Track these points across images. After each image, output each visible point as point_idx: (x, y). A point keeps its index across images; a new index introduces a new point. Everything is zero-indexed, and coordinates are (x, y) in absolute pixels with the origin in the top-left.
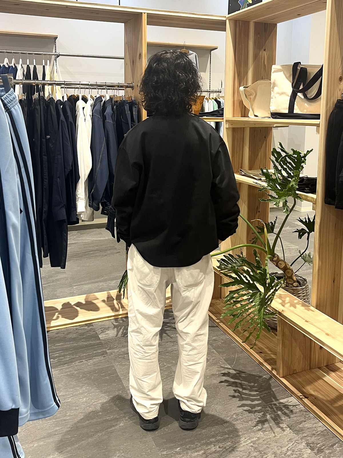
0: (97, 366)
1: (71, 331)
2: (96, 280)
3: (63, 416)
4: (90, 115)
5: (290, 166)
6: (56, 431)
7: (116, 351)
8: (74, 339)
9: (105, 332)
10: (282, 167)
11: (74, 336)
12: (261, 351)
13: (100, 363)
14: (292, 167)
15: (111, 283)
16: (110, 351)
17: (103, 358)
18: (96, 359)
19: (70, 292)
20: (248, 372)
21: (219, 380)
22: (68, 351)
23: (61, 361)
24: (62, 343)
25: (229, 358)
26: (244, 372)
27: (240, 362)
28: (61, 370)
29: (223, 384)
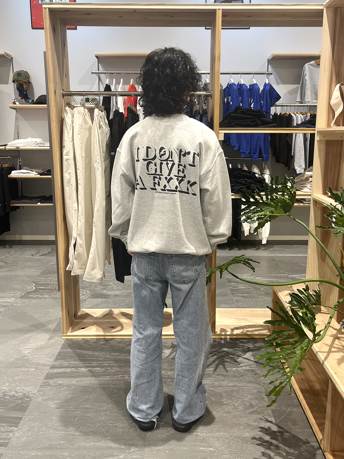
20: (293, 433)
21: (253, 434)
22: (118, 363)
23: (106, 372)
24: (118, 353)
25: (279, 409)
26: (288, 432)
27: (290, 418)
28: (100, 381)
29: (255, 440)
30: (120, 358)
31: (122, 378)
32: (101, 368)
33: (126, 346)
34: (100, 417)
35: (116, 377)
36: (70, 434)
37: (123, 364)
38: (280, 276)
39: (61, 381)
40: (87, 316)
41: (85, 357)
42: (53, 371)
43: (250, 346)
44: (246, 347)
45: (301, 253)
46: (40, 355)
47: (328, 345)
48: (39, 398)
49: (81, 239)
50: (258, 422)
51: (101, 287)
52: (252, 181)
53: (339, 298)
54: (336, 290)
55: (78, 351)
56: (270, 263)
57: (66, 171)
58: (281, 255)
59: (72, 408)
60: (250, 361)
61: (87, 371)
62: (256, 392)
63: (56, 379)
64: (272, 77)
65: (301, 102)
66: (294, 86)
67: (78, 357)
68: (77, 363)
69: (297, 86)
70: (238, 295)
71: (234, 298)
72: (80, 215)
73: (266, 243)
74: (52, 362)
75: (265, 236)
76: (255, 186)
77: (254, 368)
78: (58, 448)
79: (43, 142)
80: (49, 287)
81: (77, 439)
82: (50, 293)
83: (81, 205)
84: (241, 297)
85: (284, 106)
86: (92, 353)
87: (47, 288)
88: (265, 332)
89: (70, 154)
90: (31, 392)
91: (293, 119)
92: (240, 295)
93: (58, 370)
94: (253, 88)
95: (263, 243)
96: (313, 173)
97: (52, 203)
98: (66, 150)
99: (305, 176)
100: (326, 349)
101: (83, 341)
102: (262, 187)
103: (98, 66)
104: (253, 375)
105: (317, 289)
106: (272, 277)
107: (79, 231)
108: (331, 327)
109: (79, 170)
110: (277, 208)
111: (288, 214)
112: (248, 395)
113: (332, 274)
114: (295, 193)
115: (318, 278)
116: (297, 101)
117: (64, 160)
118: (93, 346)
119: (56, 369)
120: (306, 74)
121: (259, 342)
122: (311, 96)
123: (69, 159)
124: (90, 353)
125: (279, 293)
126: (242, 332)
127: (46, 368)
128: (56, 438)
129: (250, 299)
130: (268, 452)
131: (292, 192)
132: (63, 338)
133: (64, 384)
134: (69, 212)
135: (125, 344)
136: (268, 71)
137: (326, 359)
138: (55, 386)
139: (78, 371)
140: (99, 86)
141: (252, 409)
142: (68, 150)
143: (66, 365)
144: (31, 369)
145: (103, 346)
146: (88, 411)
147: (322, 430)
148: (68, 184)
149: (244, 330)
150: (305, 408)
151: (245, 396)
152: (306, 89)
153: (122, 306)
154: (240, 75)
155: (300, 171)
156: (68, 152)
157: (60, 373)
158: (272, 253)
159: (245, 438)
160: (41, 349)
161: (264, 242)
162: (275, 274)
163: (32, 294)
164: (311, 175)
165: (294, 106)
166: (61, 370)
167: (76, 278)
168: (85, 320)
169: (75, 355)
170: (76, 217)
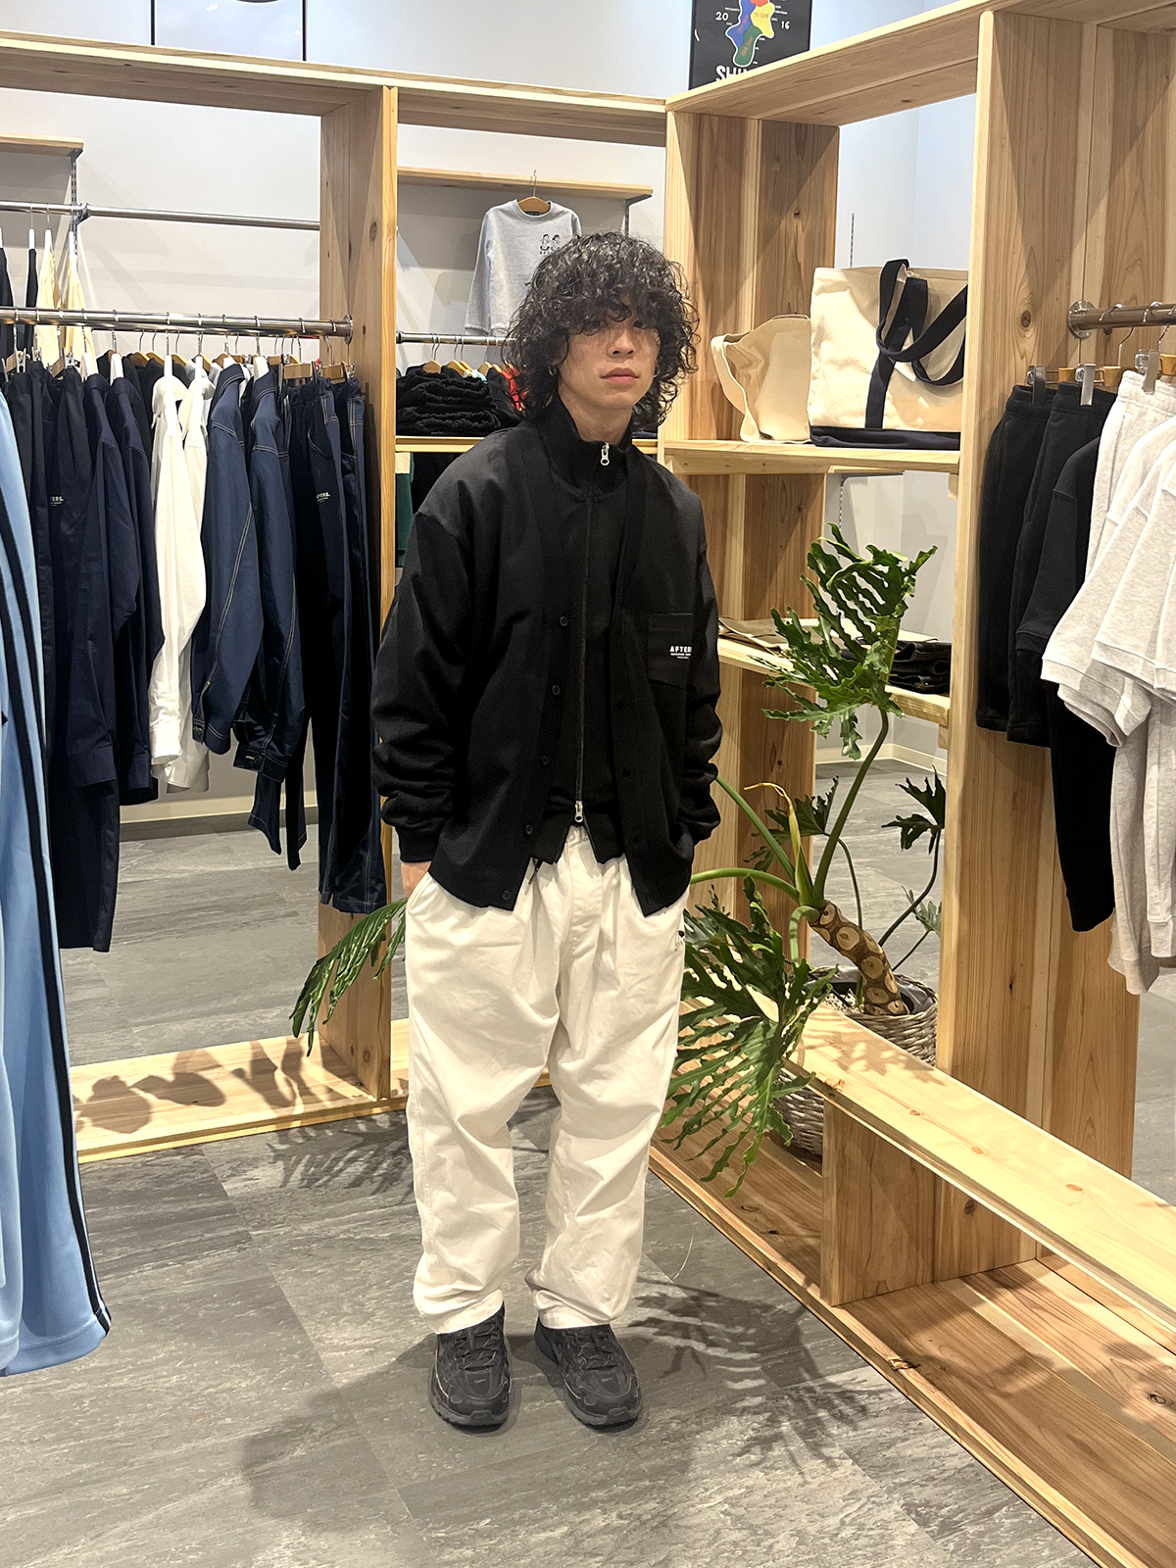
0: (217, 1278)
1: (127, 1170)
2: (212, 1006)
3: (104, 1430)
4: (202, 427)
5: (868, 604)
6: (80, 1474)
7: (282, 1233)
8: (137, 1197)
9: (245, 1171)
10: (842, 605)
11: (138, 1185)
12: (775, 1229)
13: (228, 1268)
14: (873, 608)
15: (264, 1015)
16: (260, 1232)
17: (236, 1253)
18: (213, 1259)
19: (121, 1044)
25: (666, 1250)
26: (712, 1295)
27: (703, 1264)
29: (641, 1328)
31: (160, 1270)
34: (161, 1380)
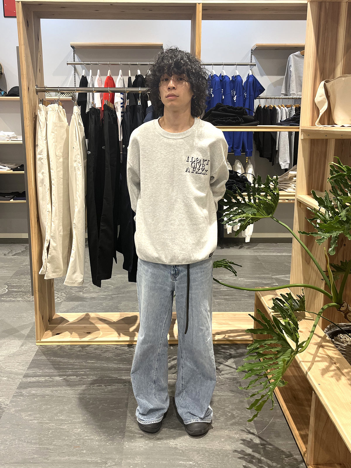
0: (112, 394)
1: (110, 349)
8: (107, 359)
13: (117, 391)
20: (276, 446)
21: (234, 447)
22: (94, 371)
23: (82, 380)
24: (95, 360)
25: (261, 420)
26: (271, 445)
27: (273, 429)
28: (76, 390)
29: (236, 453)
30: (96, 366)
31: (98, 387)
32: (77, 377)
33: (102, 353)
34: (75, 429)
35: (92, 386)
36: (44, 448)
37: (99, 372)
38: (264, 276)
39: (34, 391)
40: (63, 320)
41: (60, 365)
42: (27, 380)
43: (232, 353)
44: (228, 353)
45: (286, 252)
46: (13, 363)
47: (312, 354)
48: (12, 409)
49: (54, 241)
50: (240, 434)
51: (77, 289)
52: (234, 181)
53: (324, 304)
54: (321, 296)
55: (52, 358)
56: (254, 263)
57: (40, 171)
58: (265, 255)
59: (46, 420)
60: (231, 369)
61: (62, 380)
62: (238, 402)
63: (29, 389)
64: (255, 68)
65: (286, 94)
66: (279, 78)
67: (52, 365)
68: (52, 371)
69: (282, 77)
70: (220, 297)
71: (215, 300)
72: (54, 217)
73: (249, 241)
74: (25, 370)
75: (249, 234)
76: (237, 186)
77: (236, 376)
78: (32, 463)
79: (15, 136)
80: (23, 289)
81: (51, 453)
82: (23, 295)
83: (55, 206)
84: (223, 299)
85: (268, 98)
86: (67, 361)
87: (20, 290)
88: (248, 337)
89: (44, 153)
90: (3, 402)
91: (277, 112)
92: (222, 297)
93: (32, 379)
94: (236, 79)
95: (246, 242)
96: (297, 173)
97: (25, 200)
98: (39, 149)
99: (289, 176)
100: (310, 358)
101: (58, 348)
102: (245, 187)
103: (74, 56)
104: (234, 384)
105: (301, 293)
106: (255, 278)
107: (52, 233)
108: (315, 334)
109: (53, 170)
110: (260, 209)
111: (270, 215)
112: (229, 405)
113: (317, 278)
114: (278, 194)
115: (302, 283)
116: (282, 93)
117: (37, 159)
118: (68, 353)
119: (29, 378)
120: (291, 65)
121: (241, 348)
122: (297, 88)
123: (42, 159)
124: (65, 360)
125: (262, 297)
126: (224, 338)
127: (19, 377)
128: (30, 452)
129: (232, 302)
130: (249, 466)
131: (275, 193)
132: (37, 344)
133: (38, 394)
134: (43, 213)
135: (102, 350)
136: (251, 62)
137: (310, 369)
138: (28, 396)
139: (52, 379)
140: (75, 77)
141: (233, 421)
142: (41, 149)
143: (40, 373)
144: (4, 378)
145: (79, 353)
146: (62, 422)
147: (305, 442)
148: (41, 185)
149: (226, 335)
150: (288, 419)
151: (227, 406)
152: (291, 81)
153: (99, 310)
154: (222, 66)
155: (285, 166)
156: (42, 151)
157: (34, 382)
158: (256, 252)
159: (226, 451)
160: (13, 356)
161: (248, 240)
162: (258, 274)
163: (4, 296)
164: (295, 174)
165: (279, 98)
166: (35, 379)
167: (51, 282)
168: (59, 325)
169: (49, 363)
170: (49, 219)
